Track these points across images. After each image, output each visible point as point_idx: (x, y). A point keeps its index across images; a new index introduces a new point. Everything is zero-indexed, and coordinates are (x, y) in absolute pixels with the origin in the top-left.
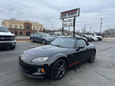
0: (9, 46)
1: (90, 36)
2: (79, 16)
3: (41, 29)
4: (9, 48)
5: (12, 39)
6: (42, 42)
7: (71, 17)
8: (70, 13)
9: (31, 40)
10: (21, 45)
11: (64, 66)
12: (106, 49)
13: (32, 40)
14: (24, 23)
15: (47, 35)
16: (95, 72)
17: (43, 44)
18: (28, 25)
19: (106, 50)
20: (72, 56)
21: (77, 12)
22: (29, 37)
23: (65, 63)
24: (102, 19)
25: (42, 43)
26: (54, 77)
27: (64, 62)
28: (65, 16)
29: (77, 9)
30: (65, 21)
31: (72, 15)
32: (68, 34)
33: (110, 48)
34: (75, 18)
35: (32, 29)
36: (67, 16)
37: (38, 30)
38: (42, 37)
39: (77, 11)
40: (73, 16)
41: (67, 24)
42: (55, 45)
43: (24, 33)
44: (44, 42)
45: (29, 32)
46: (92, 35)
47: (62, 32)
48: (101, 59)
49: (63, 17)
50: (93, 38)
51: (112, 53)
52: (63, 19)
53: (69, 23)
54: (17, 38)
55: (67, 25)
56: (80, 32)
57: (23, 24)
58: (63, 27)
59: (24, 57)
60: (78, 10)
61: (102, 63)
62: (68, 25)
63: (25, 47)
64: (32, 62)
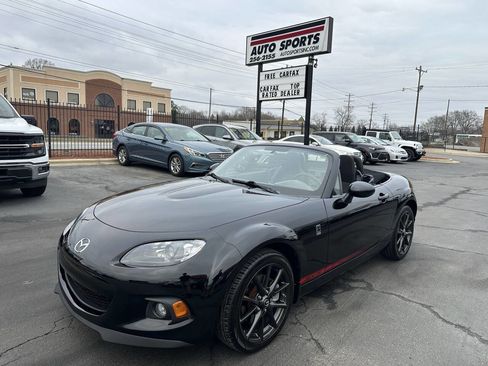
0: (14, 183)
1: (375, 142)
2: (329, 51)
3: (162, 106)
4: (18, 190)
5: (30, 147)
6: (169, 165)
7: (293, 55)
8: (292, 39)
9: (116, 153)
10: (70, 179)
11: (281, 285)
12: (449, 199)
13: (122, 158)
14: (89, 84)
15: (192, 132)
16: (423, 305)
17: (175, 175)
18: (104, 90)
19: (446, 200)
20: (319, 233)
21: (323, 35)
22: (108, 145)
23: (286, 269)
24: (420, 70)
25: (167, 170)
26: (234, 340)
27: (283, 265)
28: (268, 53)
29: (323, 22)
30: (269, 73)
31: (298, 48)
32: (276, 133)
33: (463, 192)
34: (311, 60)
35: (125, 107)
36: (278, 53)
37: (150, 111)
38: (167, 144)
39: (322, 29)
40: (304, 53)
41: (276, 88)
42: (234, 181)
43: (88, 124)
44: (175, 167)
45: (110, 123)
46: (381, 137)
47: (254, 122)
48: (436, 244)
49: (261, 56)
50: (388, 149)
51: (478, 214)
52: (260, 65)
53: (285, 85)
54: (57, 145)
55: (279, 94)
56: (328, 126)
57: (84, 85)
58: (259, 102)
59: (85, 241)
60: (326, 25)
61: (447, 261)
62: (283, 93)
63: (90, 187)
64: (124, 265)
